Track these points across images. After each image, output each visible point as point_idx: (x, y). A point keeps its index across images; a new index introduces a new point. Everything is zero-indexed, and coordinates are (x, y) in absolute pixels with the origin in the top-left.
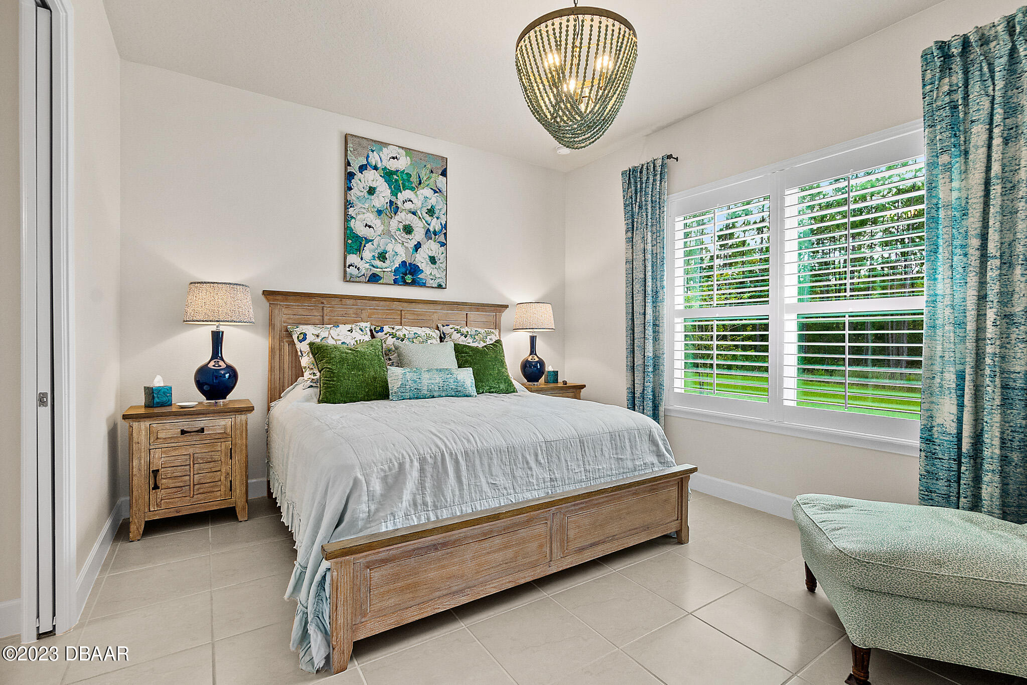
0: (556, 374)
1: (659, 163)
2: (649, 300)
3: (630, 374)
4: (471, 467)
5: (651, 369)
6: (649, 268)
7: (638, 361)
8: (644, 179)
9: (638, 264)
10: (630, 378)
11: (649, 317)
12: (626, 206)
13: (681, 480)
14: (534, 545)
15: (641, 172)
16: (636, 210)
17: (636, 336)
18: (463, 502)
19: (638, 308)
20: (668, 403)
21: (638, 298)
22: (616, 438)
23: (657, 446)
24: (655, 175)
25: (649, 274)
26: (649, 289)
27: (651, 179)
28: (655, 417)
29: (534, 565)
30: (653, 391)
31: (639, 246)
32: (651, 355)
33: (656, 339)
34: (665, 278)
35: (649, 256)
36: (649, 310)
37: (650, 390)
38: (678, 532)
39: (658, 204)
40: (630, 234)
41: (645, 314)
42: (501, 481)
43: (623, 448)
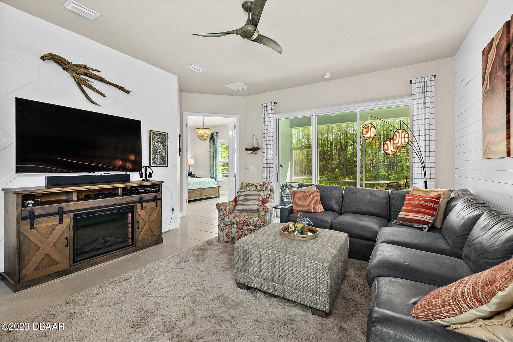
0: (194, 175)
1: (216, 133)
2: (214, 159)
3: (210, 174)
4: (190, 184)
5: (214, 173)
6: (214, 153)
7: (212, 171)
8: (213, 136)
9: (212, 152)
10: (210, 175)
11: (214, 163)
12: (210, 140)
13: (218, 188)
14: (198, 194)
15: (212, 134)
16: (212, 141)
17: (212, 166)
18: (189, 188)
19: (212, 161)
20: (217, 179)
21: (212, 159)
22: (209, 182)
23: (215, 183)
24: (215, 135)
25: (214, 154)
26: (214, 157)
27: (214, 136)
28: (215, 180)
29: (198, 197)
30: (215, 177)
31: (212, 149)
32: (214, 170)
33: (215, 167)
34: (217, 155)
35: (214, 151)
36: (214, 161)
37: (214, 177)
38: (218, 196)
39: (216, 141)
40: (210, 146)
41: (213, 162)
42: (194, 186)
43: (210, 183)
